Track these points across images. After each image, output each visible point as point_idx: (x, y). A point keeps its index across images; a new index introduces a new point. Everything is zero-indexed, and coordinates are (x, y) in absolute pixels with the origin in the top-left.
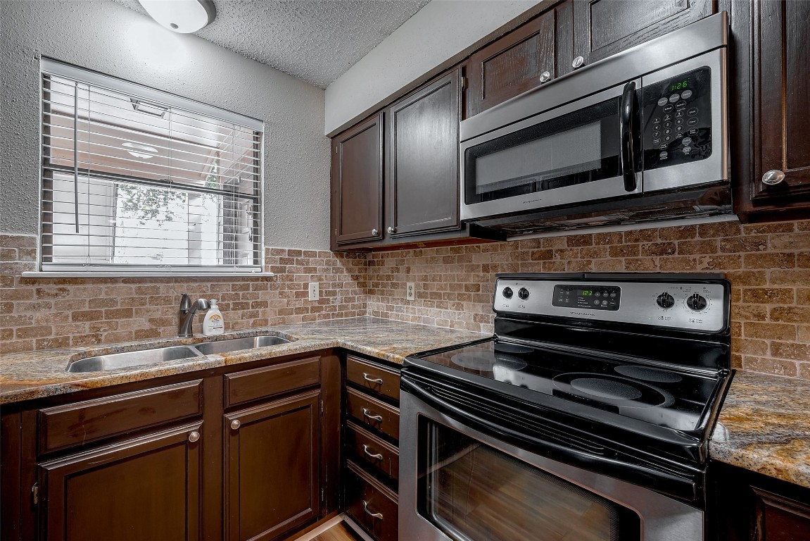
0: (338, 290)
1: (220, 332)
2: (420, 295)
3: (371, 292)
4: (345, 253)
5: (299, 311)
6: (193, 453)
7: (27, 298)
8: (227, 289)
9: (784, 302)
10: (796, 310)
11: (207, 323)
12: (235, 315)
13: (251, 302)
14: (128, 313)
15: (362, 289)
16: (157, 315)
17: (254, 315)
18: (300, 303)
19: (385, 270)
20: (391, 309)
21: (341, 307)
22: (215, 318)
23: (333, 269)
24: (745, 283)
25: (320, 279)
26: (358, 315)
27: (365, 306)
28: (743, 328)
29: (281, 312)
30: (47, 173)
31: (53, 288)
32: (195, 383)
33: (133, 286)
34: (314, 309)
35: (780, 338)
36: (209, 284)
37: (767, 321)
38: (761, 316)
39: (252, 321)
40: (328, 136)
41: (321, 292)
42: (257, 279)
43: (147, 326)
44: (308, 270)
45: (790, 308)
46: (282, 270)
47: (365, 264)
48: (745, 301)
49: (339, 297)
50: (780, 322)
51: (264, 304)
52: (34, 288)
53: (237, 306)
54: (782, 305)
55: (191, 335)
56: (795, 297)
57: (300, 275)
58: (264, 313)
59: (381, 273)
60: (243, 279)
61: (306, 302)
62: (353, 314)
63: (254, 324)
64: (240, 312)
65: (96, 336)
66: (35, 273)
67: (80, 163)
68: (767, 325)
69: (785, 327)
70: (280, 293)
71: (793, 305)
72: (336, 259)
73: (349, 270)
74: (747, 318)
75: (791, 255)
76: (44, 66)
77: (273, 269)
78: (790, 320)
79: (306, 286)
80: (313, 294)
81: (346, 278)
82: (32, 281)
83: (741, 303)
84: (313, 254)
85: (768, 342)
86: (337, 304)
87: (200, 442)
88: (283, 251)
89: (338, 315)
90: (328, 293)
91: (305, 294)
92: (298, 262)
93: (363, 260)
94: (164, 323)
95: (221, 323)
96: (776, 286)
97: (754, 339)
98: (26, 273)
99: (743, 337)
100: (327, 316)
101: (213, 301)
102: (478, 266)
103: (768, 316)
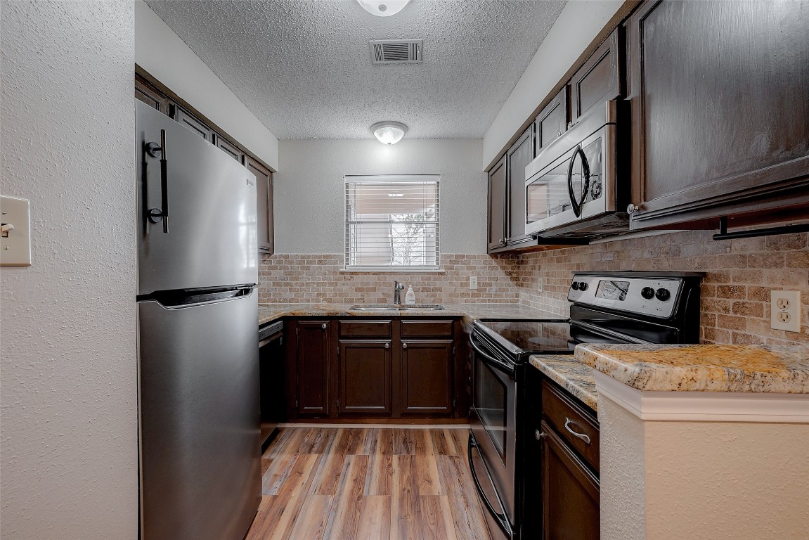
0: (493, 282)
1: (413, 303)
2: (545, 288)
3: (522, 285)
4: (499, 255)
5: (463, 295)
6: (387, 353)
7: (341, 280)
8: (418, 279)
9: (740, 298)
10: (747, 305)
11: (407, 298)
12: (423, 295)
13: (432, 288)
14: (374, 290)
15: (515, 282)
16: (386, 292)
17: (434, 296)
18: (464, 290)
19: (528, 268)
20: (531, 298)
21: (495, 295)
22: (411, 295)
23: (489, 267)
24: (718, 281)
25: (478, 274)
26: (511, 302)
27: (517, 296)
28: (716, 320)
29: (451, 295)
30: (347, 226)
31: (348, 276)
32: (388, 321)
33: (376, 276)
34: (474, 295)
35: (737, 329)
36: (409, 276)
37: (731, 314)
38: (726, 310)
39: (433, 298)
40: (485, 171)
41: (479, 283)
42: (436, 273)
43: (382, 297)
44: (470, 268)
45: (744, 303)
46: (452, 268)
47: (518, 263)
48: (718, 296)
49: (494, 288)
50: (738, 315)
51: (440, 289)
52: (343, 276)
53: (425, 289)
54: (739, 300)
55: (400, 303)
56: (747, 293)
57: (464, 272)
58: (440, 294)
59: (527, 271)
60: (428, 273)
61: (468, 289)
62: (507, 301)
63: (434, 301)
64: (426, 293)
65: (363, 299)
66: (344, 270)
67: (358, 220)
68: (730, 317)
69: (740, 319)
70: (450, 283)
71: (745, 301)
72: (491, 259)
73: (503, 268)
74: (719, 311)
75: (744, 256)
76: (346, 180)
77: (446, 268)
78: (743, 313)
79: (468, 279)
80: (473, 285)
81: (500, 274)
82: (342, 273)
83: (715, 298)
84: (474, 257)
85: (731, 332)
86: (493, 292)
87: (390, 349)
88: (452, 256)
89: (493, 301)
90: (485, 284)
91: (467, 284)
92: (462, 263)
93: (516, 260)
94: (389, 296)
95: (414, 298)
96: (736, 284)
97: (723, 329)
98: (341, 270)
99: (716, 328)
100: (482, 301)
101: (410, 286)
102: (574, 264)
103: (731, 309)
